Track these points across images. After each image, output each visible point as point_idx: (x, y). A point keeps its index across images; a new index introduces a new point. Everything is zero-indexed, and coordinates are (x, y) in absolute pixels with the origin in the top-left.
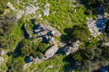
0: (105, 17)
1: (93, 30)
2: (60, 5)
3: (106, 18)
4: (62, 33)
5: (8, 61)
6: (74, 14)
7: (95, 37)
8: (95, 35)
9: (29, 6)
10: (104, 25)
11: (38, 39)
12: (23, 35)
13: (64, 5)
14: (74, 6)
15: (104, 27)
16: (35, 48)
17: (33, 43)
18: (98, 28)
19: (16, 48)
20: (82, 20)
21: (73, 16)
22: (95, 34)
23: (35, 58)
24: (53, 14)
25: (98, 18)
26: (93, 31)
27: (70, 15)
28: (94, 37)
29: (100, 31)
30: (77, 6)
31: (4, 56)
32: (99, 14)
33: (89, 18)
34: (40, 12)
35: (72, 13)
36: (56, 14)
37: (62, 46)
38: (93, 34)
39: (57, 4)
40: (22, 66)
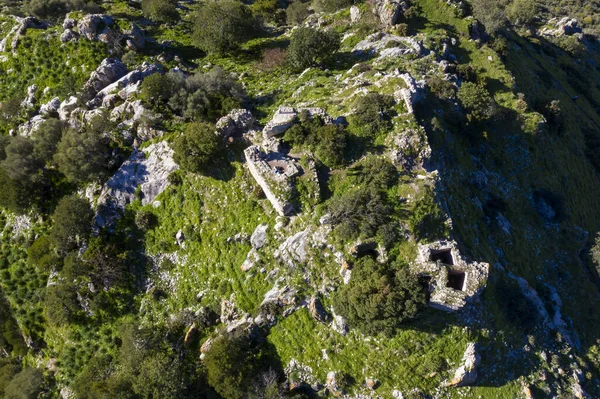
0: (110, 190)
1: (160, 163)
2: (214, 265)
3: (109, 186)
4: (242, 167)
5: (386, 133)
6: (187, 223)
7: (165, 143)
8: (164, 147)
9: (297, 261)
10: (125, 168)
11: (300, 156)
12: (330, 178)
13: (202, 266)
14: (174, 257)
15: (127, 162)
16: (311, 137)
17: (313, 151)
18: (145, 167)
19: (360, 157)
20: (174, 199)
21: (192, 219)
22: (160, 150)
23: (319, 117)
24: (246, 231)
25: (127, 194)
26: (161, 160)
27: (201, 221)
28: (169, 141)
29: (144, 156)
30: (167, 255)
31: (392, 147)
32: (119, 209)
33: (150, 206)
34: (275, 237)
35: (193, 227)
36: (237, 232)
37: (253, 132)
38: (166, 152)
39: (222, 269)
40: (357, 114)
